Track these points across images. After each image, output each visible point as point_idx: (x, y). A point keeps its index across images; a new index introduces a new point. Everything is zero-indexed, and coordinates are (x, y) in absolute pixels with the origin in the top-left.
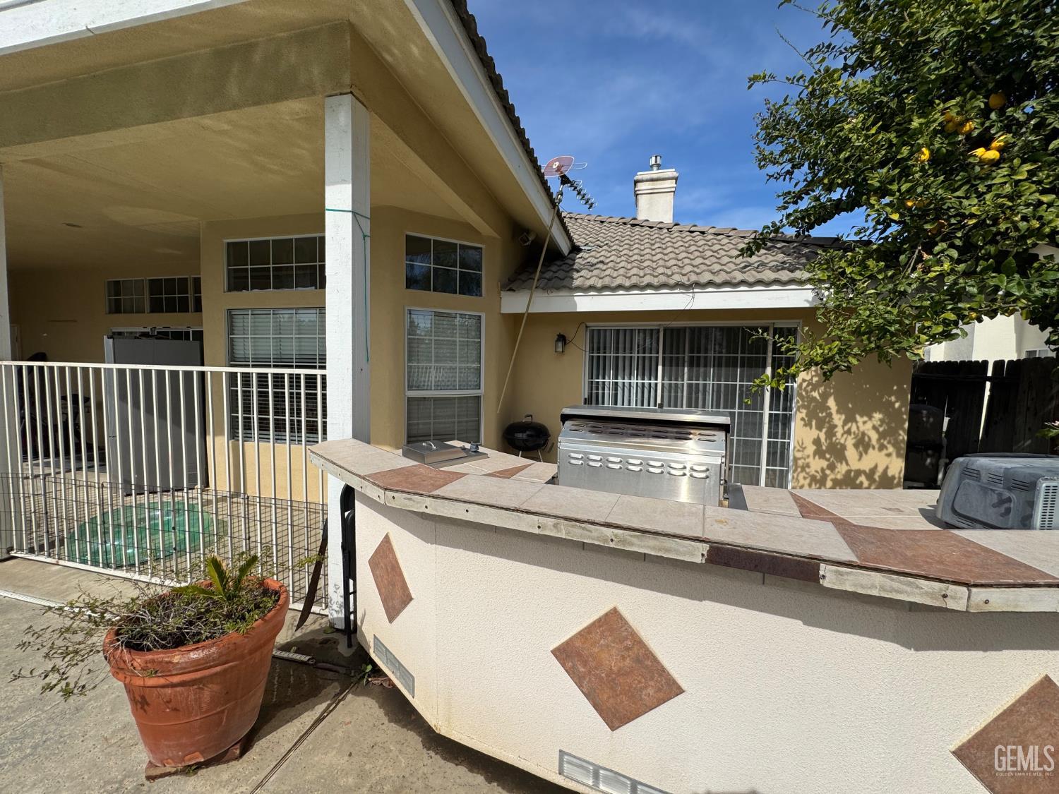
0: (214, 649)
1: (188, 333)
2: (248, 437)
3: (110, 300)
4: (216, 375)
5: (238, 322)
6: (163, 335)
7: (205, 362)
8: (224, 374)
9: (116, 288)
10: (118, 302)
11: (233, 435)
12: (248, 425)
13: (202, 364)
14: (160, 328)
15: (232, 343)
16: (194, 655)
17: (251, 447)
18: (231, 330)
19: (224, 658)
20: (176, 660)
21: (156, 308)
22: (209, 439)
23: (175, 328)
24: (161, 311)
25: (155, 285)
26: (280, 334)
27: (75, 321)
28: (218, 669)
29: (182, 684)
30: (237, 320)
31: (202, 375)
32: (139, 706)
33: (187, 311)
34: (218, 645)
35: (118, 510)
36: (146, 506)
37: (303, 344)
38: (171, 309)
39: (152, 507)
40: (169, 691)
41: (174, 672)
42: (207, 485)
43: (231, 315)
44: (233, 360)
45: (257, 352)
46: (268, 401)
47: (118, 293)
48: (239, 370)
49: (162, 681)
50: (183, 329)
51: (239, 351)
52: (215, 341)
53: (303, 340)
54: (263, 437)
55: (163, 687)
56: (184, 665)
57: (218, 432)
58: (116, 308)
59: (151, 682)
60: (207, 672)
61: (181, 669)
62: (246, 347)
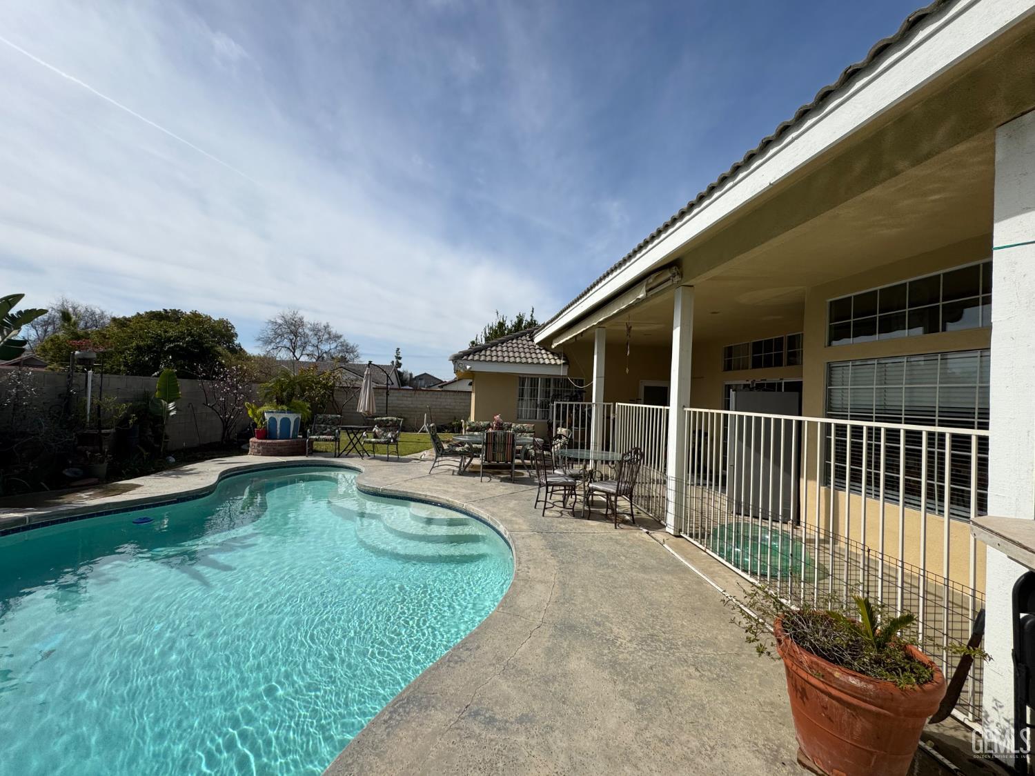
0: (871, 686)
1: (780, 384)
2: (840, 486)
3: (725, 361)
4: (813, 425)
5: (837, 374)
6: (760, 387)
7: (803, 413)
8: (819, 424)
9: (729, 351)
10: (730, 362)
11: (825, 482)
12: (840, 474)
13: (800, 414)
14: (758, 381)
15: (829, 393)
16: (854, 681)
17: (844, 495)
18: (830, 383)
19: (880, 701)
20: (837, 674)
21: (757, 364)
22: (803, 482)
23: (770, 380)
24: (760, 366)
25: (757, 346)
26: (885, 384)
27: (702, 377)
28: (873, 708)
29: (838, 700)
30: (836, 372)
31: (800, 423)
32: (799, 695)
33: (781, 365)
34: (875, 685)
35: (748, 524)
36: (770, 529)
37: (916, 394)
38: (768, 364)
39: (765, 530)
40: (827, 699)
41: (834, 685)
42: (798, 523)
43: (830, 368)
44: (830, 411)
45: (856, 403)
46: (862, 452)
47: (730, 355)
48: (833, 421)
49: (822, 686)
50: (776, 380)
51: (837, 402)
52: (813, 392)
53: (915, 390)
54: (855, 489)
55: (822, 691)
56: (843, 684)
57: (811, 477)
58: (728, 367)
59: (814, 681)
60: (863, 705)
61: (840, 685)
62: (845, 396)
